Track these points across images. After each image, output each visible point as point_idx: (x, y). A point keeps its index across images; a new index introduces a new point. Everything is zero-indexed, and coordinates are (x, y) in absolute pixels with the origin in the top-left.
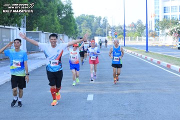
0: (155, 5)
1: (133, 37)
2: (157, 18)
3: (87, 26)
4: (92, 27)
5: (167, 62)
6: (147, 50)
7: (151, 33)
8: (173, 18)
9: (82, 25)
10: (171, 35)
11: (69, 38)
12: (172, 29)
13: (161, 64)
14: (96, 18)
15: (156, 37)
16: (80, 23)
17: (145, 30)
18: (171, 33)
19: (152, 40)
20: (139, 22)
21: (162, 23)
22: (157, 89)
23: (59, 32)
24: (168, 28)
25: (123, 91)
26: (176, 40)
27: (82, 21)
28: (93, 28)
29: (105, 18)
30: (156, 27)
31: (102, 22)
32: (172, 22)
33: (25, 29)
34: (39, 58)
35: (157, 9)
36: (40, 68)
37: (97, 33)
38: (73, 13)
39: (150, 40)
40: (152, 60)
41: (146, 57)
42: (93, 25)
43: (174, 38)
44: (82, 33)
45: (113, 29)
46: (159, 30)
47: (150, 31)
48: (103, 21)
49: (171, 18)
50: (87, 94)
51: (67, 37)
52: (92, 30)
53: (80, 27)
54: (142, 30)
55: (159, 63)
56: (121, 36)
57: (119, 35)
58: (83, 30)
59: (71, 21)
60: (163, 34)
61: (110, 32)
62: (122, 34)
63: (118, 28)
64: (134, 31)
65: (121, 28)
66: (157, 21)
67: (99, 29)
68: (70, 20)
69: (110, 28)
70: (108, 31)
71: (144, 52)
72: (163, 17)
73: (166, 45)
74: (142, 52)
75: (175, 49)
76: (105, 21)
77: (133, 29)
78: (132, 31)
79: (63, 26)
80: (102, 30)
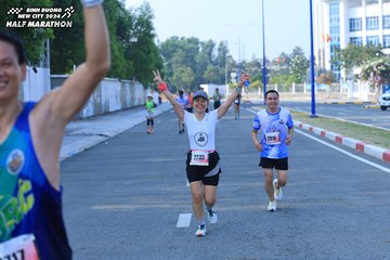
0: (331, 14)
1: (284, 85)
2: (335, 42)
3: (184, 62)
4: (195, 63)
5: (358, 138)
6: (313, 112)
7: (322, 75)
8: (369, 43)
9: (174, 59)
10: (367, 79)
11: (146, 88)
12: (367, 66)
13: (344, 143)
14: (203, 44)
15: (334, 84)
16: (168, 56)
17: (309, 69)
18: (366, 75)
19: (325, 90)
20: (297, 52)
21: (346, 53)
22: (334, 200)
23: (124, 75)
24: (358, 64)
25: (257, 204)
26: (377, 89)
27: (175, 51)
28: (198, 66)
29: (221, 44)
30: (334, 63)
31: (216, 53)
32: (367, 52)
33: (49, 70)
34: (79, 132)
35: (334, 23)
36: (78, 154)
37: (205, 75)
38: (153, 36)
39: (320, 90)
40: (323, 133)
41: (311, 129)
42: (198, 59)
43: (373, 86)
44: (174, 78)
45: (242, 67)
46: (339, 69)
47: (320, 72)
48: (219, 50)
49: (365, 43)
50: (178, 214)
51: (141, 86)
52: (194, 70)
53: (169, 65)
54: (302, 68)
55: (339, 140)
56: (257, 82)
57: (255, 80)
58: (177, 71)
59: (149, 53)
60: (350, 76)
61: (233, 75)
62: (260, 78)
63: (251, 65)
64: (286, 72)
65: (258, 65)
66: (335, 48)
67: (210, 67)
68: (146, 49)
69: (234, 65)
70: (229, 73)
71: (307, 117)
72: (349, 40)
73: (355, 101)
74: (301, 116)
75: (375, 110)
76: (223, 49)
77: (285, 67)
78: (282, 71)
79: (132, 63)
80: (216, 71)
